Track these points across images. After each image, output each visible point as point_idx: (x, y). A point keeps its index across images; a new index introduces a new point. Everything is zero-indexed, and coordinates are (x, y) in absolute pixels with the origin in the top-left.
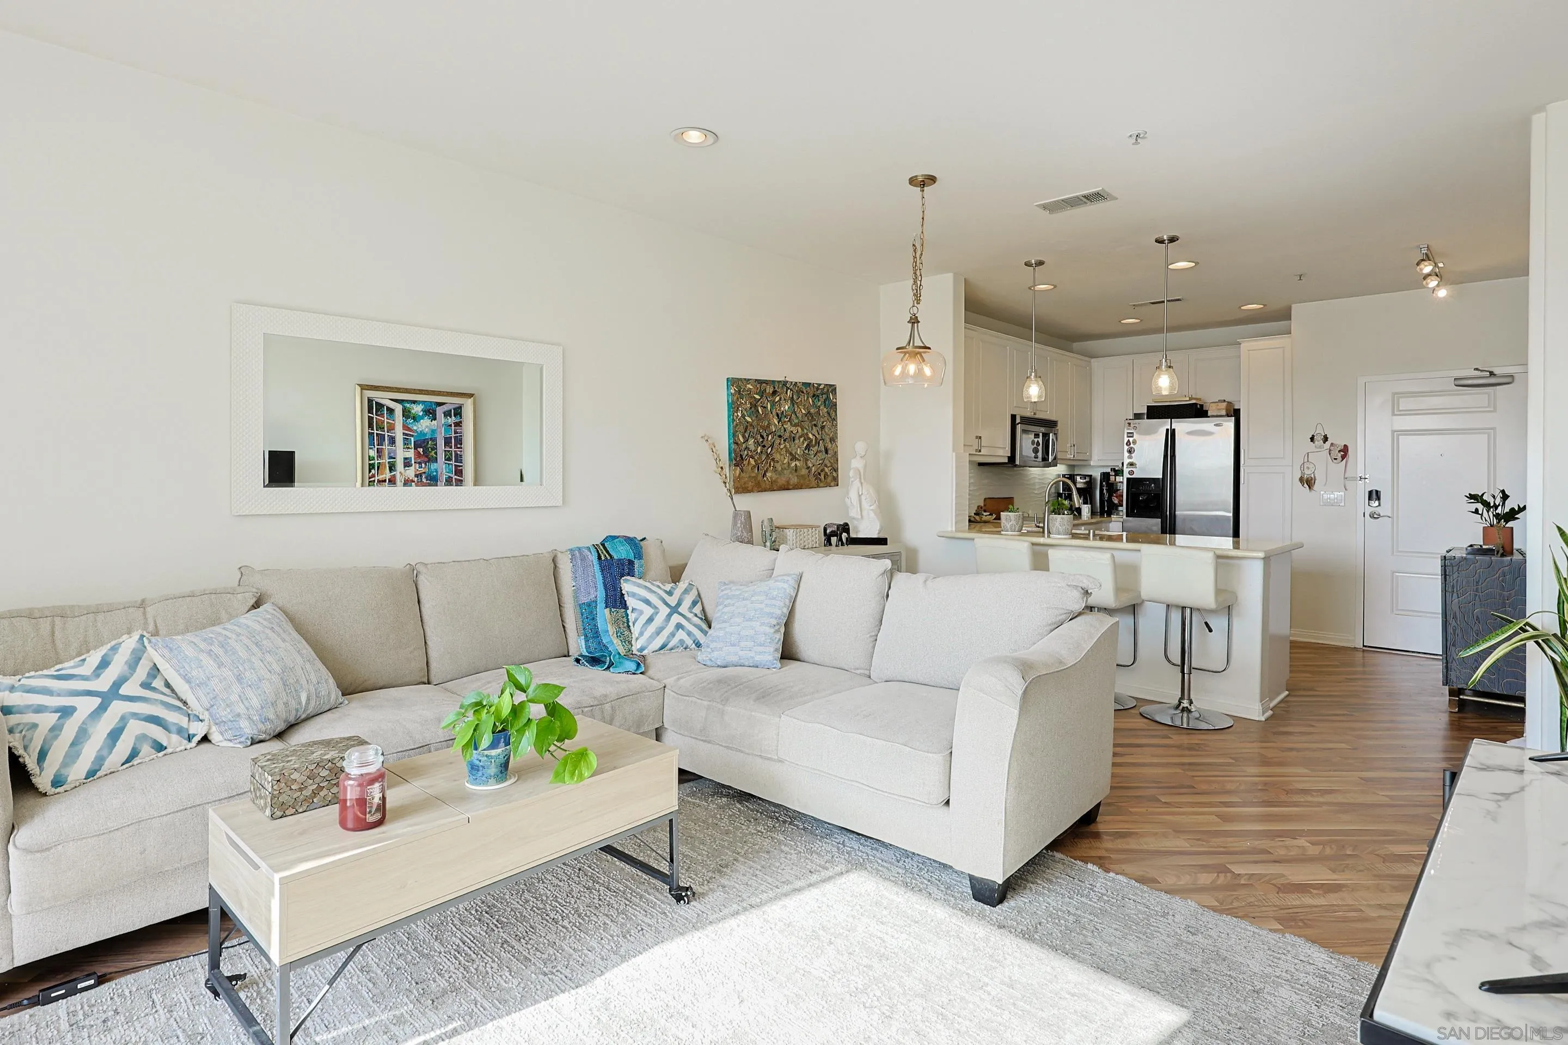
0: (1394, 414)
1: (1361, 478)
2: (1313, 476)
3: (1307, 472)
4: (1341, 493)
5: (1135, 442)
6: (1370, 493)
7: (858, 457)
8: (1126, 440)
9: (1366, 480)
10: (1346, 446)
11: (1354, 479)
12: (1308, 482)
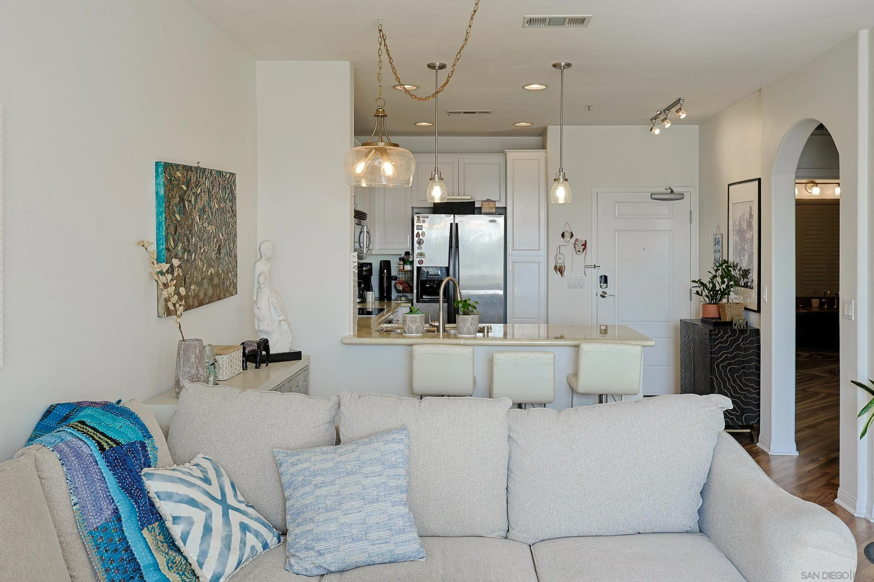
1: (595, 267)
2: (563, 265)
3: (559, 261)
5: (423, 234)
6: (601, 277)
8: (416, 232)
9: (598, 268)
10: (585, 242)
11: (590, 267)
12: (560, 270)
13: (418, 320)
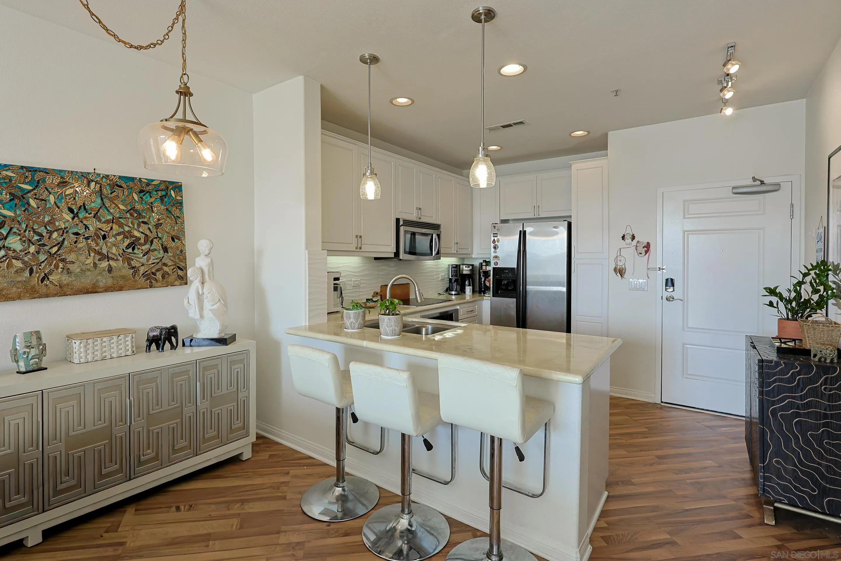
0: (684, 218)
1: (660, 269)
2: (624, 267)
3: (620, 264)
4: (644, 281)
5: (498, 241)
6: (667, 280)
7: (202, 256)
8: (493, 238)
9: (664, 270)
10: (648, 244)
11: (654, 269)
12: (620, 272)
13: (352, 316)
